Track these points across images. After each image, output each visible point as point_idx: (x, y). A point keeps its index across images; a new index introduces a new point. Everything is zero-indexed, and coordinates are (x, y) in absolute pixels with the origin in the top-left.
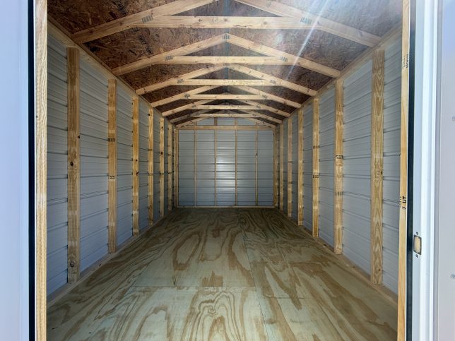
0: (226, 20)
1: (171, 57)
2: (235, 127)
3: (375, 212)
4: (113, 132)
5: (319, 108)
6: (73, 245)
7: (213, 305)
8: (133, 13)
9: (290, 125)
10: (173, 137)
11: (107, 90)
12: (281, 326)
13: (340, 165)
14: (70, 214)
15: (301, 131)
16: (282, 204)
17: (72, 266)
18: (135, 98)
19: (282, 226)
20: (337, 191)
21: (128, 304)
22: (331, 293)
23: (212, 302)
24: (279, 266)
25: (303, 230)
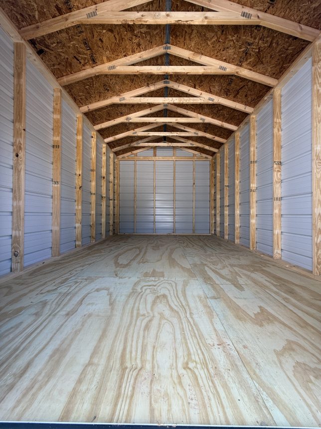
0: (168, 15)
1: (114, 67)
2: (173, 158)
3: (317, 202)
4: (58, 139)
5: (255, 124)
6: (18, 235)
7: (155, 287)
8: (78, 8)
9: (226, 151)
10: (114, 167)
11: (52, 99)
12: (225, 300)
13: (278, 171)
14: (15, 204)
15: (237, 153)
16: (218, 229)
17: (16, 255)
18: (79, 115)
19: (220, 245)
20: (275, 196)
21: (71, 286)
22: (272, 282)
23: (155, 286)
24: (219, 266)
25: (240, 247)
